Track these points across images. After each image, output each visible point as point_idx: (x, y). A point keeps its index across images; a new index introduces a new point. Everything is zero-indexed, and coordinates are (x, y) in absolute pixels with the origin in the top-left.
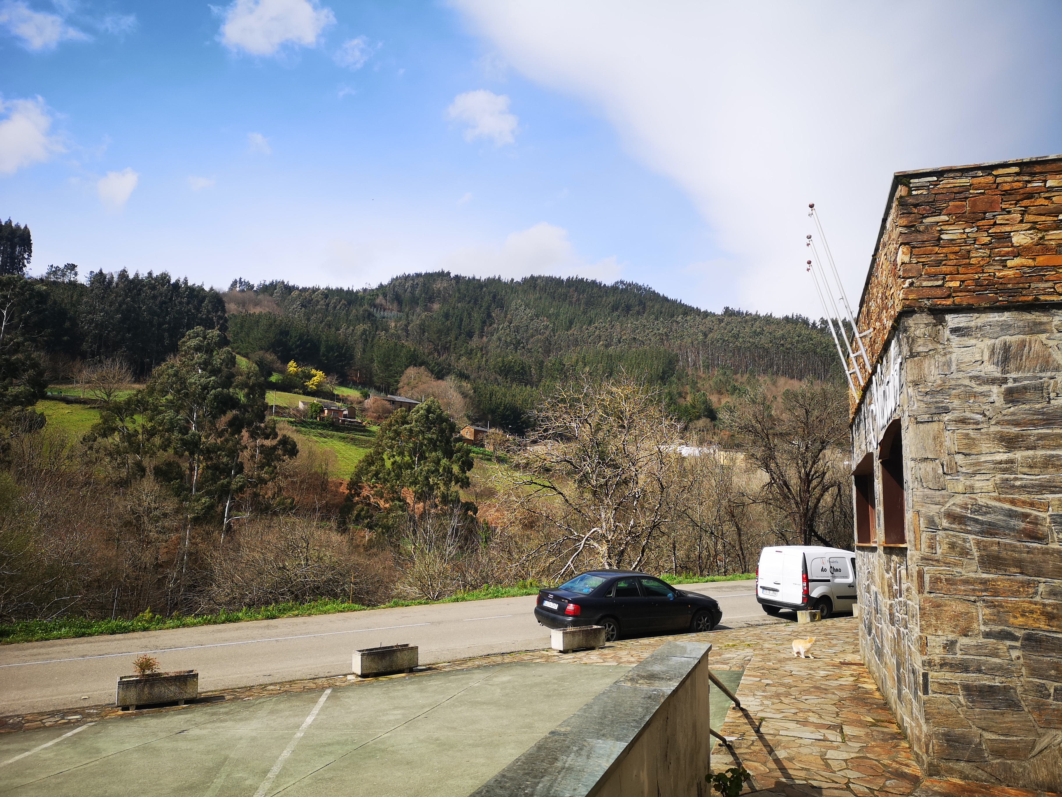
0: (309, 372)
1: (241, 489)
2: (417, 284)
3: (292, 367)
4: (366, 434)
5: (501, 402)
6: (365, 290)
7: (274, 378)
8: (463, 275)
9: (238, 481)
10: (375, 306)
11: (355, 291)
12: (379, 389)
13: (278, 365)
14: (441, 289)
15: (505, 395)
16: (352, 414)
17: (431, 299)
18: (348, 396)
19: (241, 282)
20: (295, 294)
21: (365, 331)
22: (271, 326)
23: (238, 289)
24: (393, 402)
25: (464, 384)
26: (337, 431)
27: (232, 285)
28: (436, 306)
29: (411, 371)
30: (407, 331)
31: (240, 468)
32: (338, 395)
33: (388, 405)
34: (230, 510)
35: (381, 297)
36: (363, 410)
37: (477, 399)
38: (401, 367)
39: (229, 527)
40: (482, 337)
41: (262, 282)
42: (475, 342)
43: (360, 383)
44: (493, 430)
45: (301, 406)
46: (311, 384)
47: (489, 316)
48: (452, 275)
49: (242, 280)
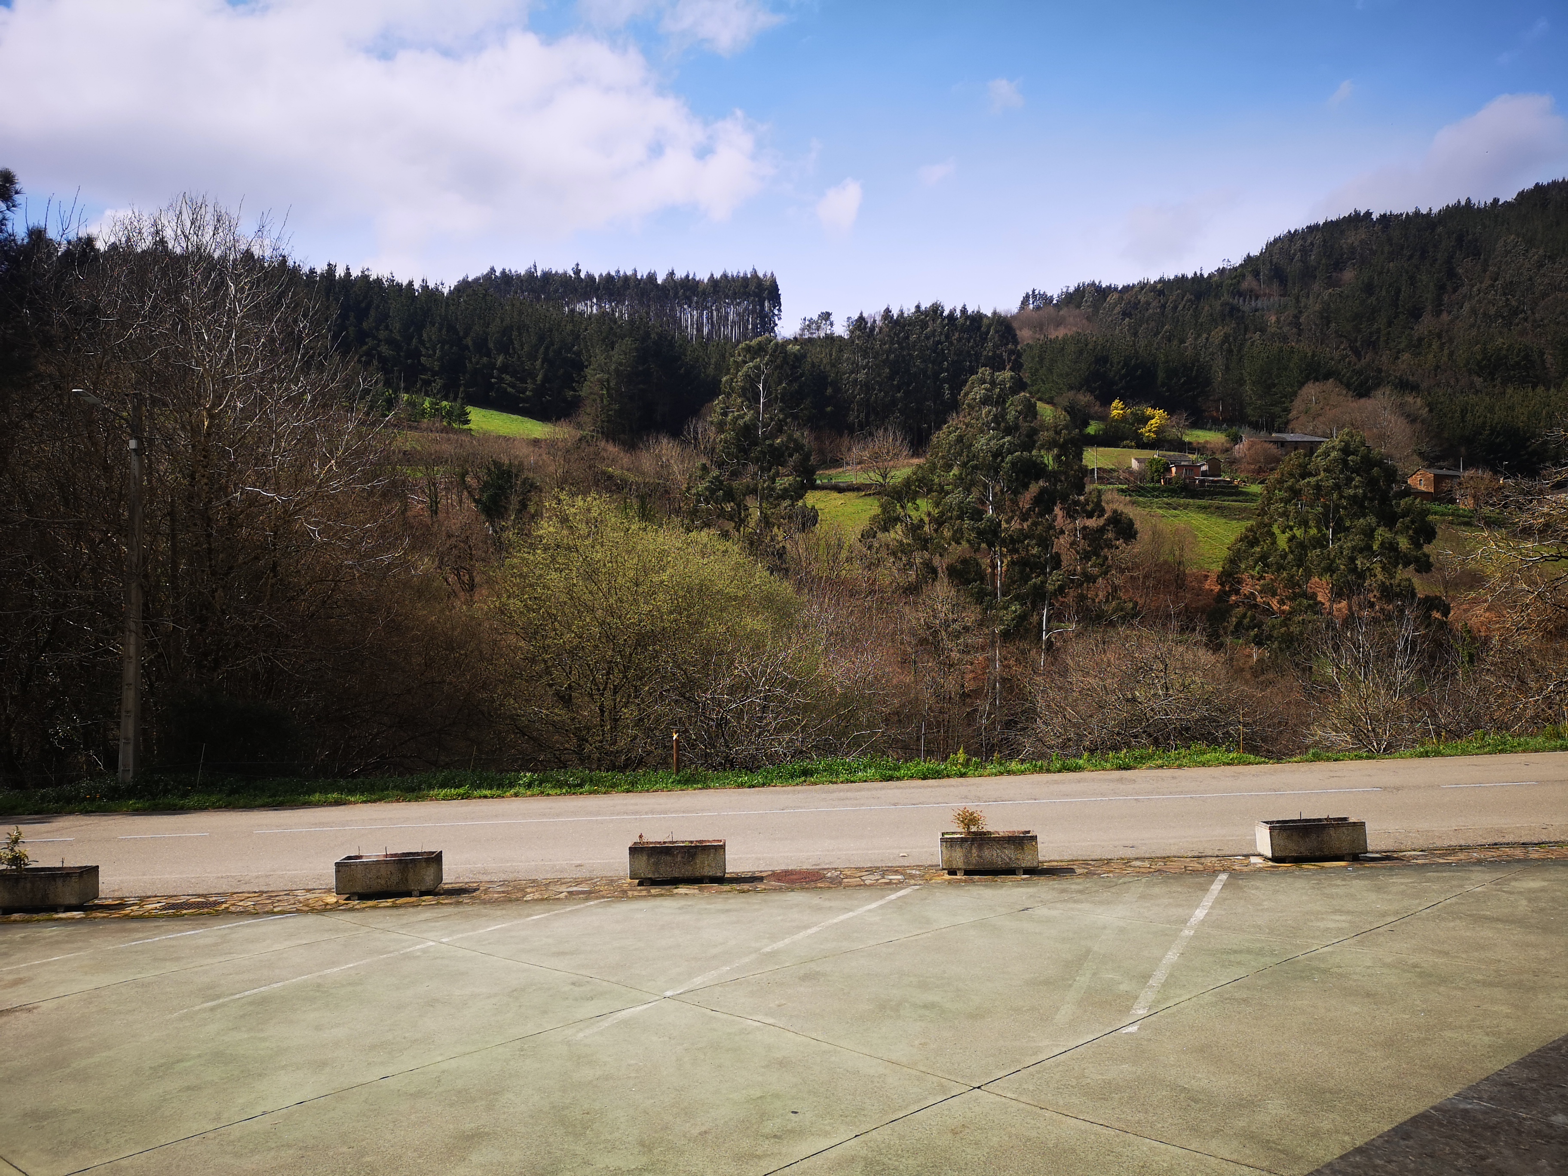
0: (1143, 413)
1: (1061, 590)
2: (1312, 244)
3: (1117, 409)
4: (1241, 498)
5: (1484, 423)
6: (1222, 271)
7: (1092, 429)
8: (1396, 212)
9: (1054, 580)
10: (1240, 294)
11: (1206, 276)
12: (1256, 427)
13: (1097, 408)
14: (1356, 243)
15: (1491, 410)
16: (1215, 470)
17: (1338, 266)
18: (1206, 442)
19: (1034, 296)
20: (1112, 298)
21: (1226, 337)
22: (1081, 352)
23: (1031, 306)
24: (1283, 444)
25: (1410, 399)
26: (1192, 497)
27: (1022, 303)
28: (1348, 275)
29: (1311, 390)
30: (1297, 325)
31: (1056, 561)
32: (1190, 443)
33: (1273, 450)
34: (1049, 620)
35: (1249, 277)
36: (1233, 462)
37: (1435, 423)
38: (1292, 386)
39: (1050, 644)
40: (1438, 313)
41: (1064, 290)
42: (1426, 325)
43: (1224, 420)
44: (1471, 472)
45: (1135, 465)
46: (1147, 431)
47: (1451, 274)
48: (1374, 217)
49: (1037, 292)
